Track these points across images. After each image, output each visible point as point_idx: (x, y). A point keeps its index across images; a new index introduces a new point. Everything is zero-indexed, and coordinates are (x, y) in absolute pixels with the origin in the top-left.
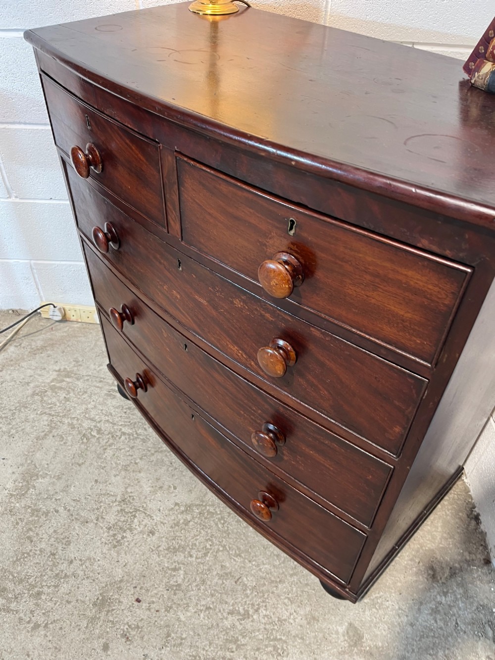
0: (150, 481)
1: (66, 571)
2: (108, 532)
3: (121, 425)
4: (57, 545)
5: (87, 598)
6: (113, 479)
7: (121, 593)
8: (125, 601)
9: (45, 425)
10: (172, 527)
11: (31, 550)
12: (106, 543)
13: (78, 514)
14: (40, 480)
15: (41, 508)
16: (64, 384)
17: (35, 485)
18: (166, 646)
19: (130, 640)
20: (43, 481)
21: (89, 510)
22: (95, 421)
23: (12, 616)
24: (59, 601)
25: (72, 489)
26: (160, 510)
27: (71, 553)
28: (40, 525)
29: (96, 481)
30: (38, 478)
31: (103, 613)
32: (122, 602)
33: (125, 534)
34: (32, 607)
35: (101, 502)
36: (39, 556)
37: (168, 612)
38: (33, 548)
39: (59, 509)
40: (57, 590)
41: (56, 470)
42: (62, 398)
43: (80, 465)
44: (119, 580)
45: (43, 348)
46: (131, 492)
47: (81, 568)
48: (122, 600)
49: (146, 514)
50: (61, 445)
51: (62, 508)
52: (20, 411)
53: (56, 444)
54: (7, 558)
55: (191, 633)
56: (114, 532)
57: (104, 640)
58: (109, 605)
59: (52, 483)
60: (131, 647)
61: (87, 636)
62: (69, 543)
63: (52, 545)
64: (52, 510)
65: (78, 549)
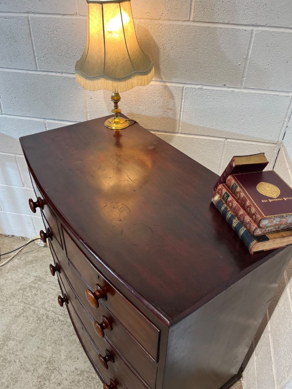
0: (66, 352)
2: (37, 379)
3: (60, 315)
4: (11, 381)
6: (47, 348)
9: (21, 309)
10: (70, 383)
12: (35, 386)
13: (25, 366)
15: (8, 358)
16: (36, 285)
17: (8, 344)
20: (12, 342)
21: (31, 364)
22: (47, 310)
25: (25, 350)
26: (67, 371)
28: (6, 368)
29: (38, 347)
30: (10, 341)
33: (45, 382)
35: (38, 361)
41: (20, 337)
42: (33, 293)
43: (32, 336)
45: (31, 262)
46: (55, 358)
49: (59, 372)
50: (26, 322)
51: (18, 360)
52: (11, 298)
53: (24, 321)
56: (41, 380)
59: (16, 344)
64: (13, 360)
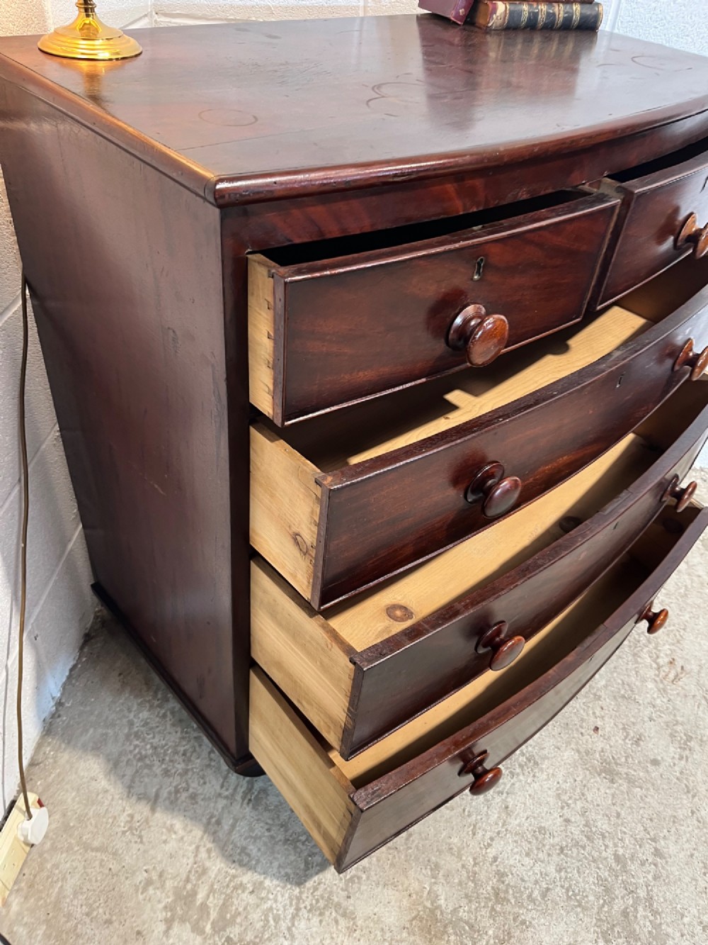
1: (581, 826)
2: (518, 774)
4: (547, 847)
5: (607, 791)
7: (591, 749)
8: (599, 746)
9: (321, 921)
11: (562, 887)
12: (534, 776)
13: (496, 824)
14: (442, 902)
15: (493, 888)
17: (451, 909)
18: (635, 699)
19: (640, 736)
20: (443, 897)
21: (488, 808)
23: (655, 890)
24: (619, 828)
25: (455, 841)
27: (556, 823)
28: (520, 882)
30: (439, 907)
31: (620, 769)
32: (602, 749)
34: (637, 863)
36: (569, 870)
37: (600, 697)
38: (558, 883)
39: (492, 856)
40: (607, 834)
41: (421, 877)
44: (577, 754)
47: (572, 806)
48: (600, 749)
50: (368, 878)
51: (488, 851)
53: (365, 887)
54: (580, 922)
55: (615, 675)
56: (517, 766)
57: (649, 765)
58: (609, 764)
59: (446, 880)
60: (646, 735)
61: (649, 785)
62: (542, 830)
63: (549, 855)
64: (494, 868)
65: (548, 814)
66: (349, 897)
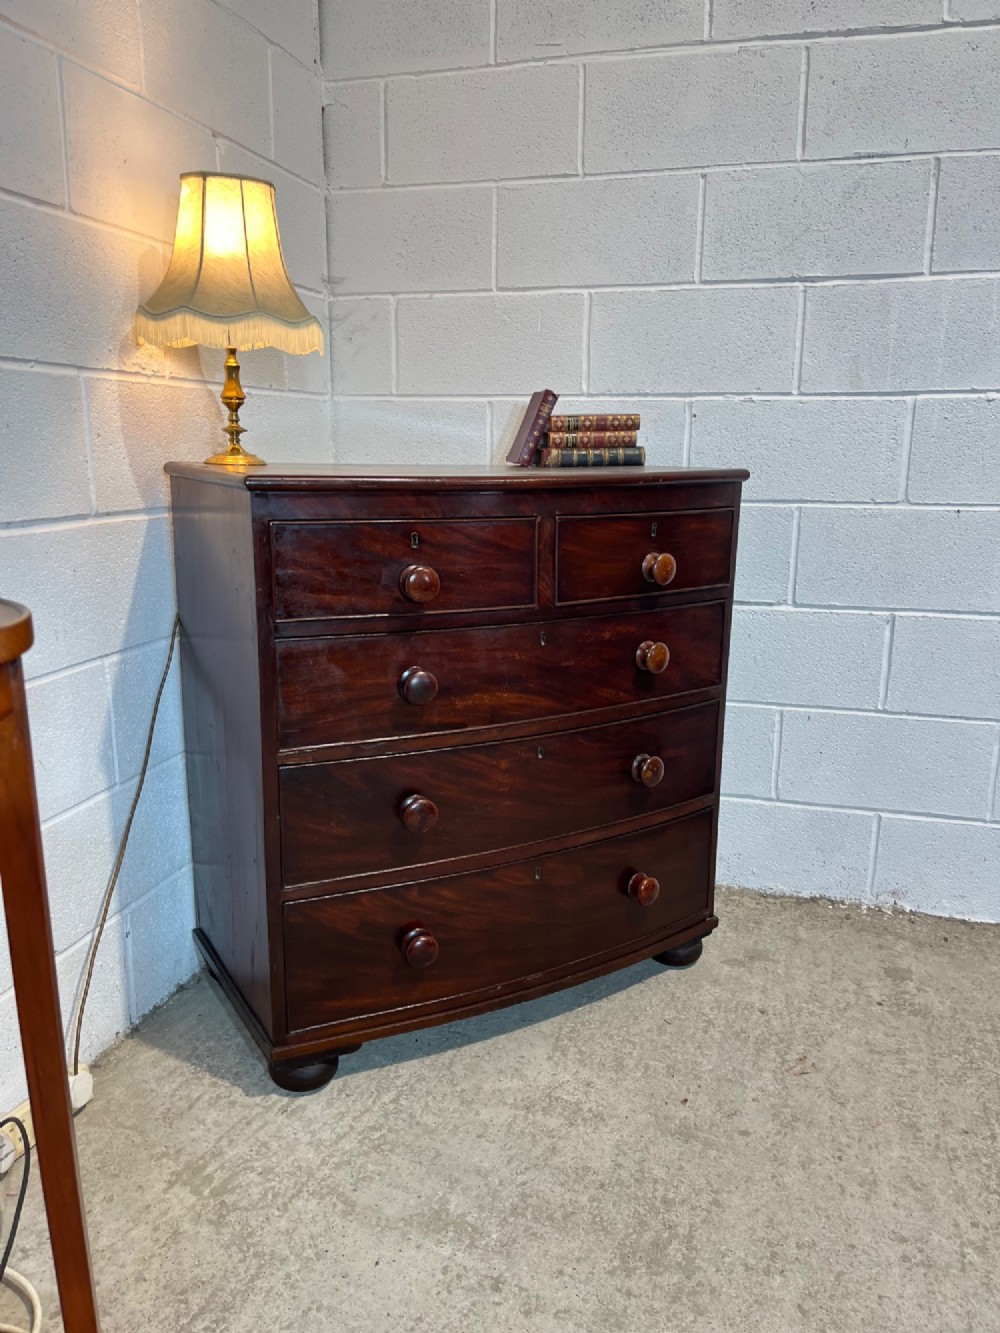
1: (633, 1171)
4: (587, 1182)
5: (677, 1149)
7: (672, 1116)
8: (683, 1114)
11: (590, 1213)
14: (451, 1207)
16: (220, 1175)
17: (459, 1213)
18: (743, 1083)
19: (735, 1112)
23: (700, 1231)
24: (678, 1178)
27: (604, 1166)
28: (544, 1203)
30: (446, 1210)
31: (699, 1134)
32: (685, 1116)
34: (687, 1207)
36: (603, 1202)
38: (587, 1210)
39: (521, 1181)
40: (661, 1181)
41: (437, 1186)
42: (257, 1179)
44: (653, 1118)
47: (630, 1155)
51: (519, 1177)
54: (599, 1243)
58: (688, 1128)
59: (463, 1192)
60: (743, 1111)
61: (729, 1150)
62: (586, 1169)
63: (586, 1187)
66: (355, 1190)
